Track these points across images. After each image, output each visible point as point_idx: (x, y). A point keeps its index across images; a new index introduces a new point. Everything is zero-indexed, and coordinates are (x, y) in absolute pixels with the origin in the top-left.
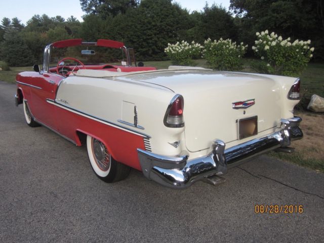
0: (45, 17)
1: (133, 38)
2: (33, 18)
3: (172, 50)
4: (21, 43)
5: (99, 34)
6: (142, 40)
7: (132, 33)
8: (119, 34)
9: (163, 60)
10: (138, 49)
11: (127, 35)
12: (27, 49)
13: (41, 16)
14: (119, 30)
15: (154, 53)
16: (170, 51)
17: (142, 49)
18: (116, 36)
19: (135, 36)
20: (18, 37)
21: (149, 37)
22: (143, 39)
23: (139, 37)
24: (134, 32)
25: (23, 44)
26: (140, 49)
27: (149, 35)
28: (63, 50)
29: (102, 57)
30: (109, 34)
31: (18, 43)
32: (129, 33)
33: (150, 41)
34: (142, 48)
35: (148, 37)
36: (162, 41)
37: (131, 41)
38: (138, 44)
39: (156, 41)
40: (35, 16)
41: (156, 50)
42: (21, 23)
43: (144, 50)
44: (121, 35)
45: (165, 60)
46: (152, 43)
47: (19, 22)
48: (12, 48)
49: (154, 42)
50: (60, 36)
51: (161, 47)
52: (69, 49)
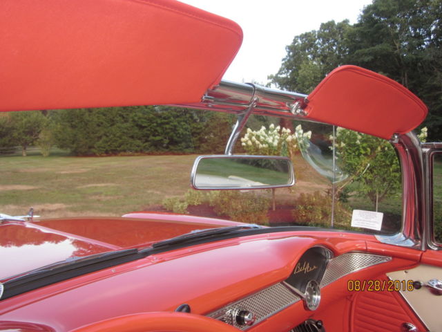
1: (142, 122)
3: (257, 142)
5: (89, 115)
6: (155, 124)
7: (141, 115)
8: (120, 115)
9: (184, 154)
10: (148, 137)
11: (132, 118)
14: (120, 110)
15: (173, 142)
16: (254, 143)
17: (154, 138)
18: (116, 118)
19: (146, 119)
21: (166, 121)
22: (157, 123)
23: (151, 121)
24: (144, 114)
26: (151, 138)
27: (165, 118)
28: (33, 137)
29: (94, 148)
30: (104, 115)
32: (136, 116)
33: (167, 126)
34: (154, 135)
35: (163, 121)
36: (184, 127)
37: (137, 125)
38: (149, 130)
39: (175, 126)
41: (175, 138)
43: (158, 138)
44: (123, 117)
45: (188, 154)
46: (169, 129)
49: (173, 128)
50: (30, 116)
51: (182, 134)
52: (41, 136)
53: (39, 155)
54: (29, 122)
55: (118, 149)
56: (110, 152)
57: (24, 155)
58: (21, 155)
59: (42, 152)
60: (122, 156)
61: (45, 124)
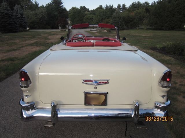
0: (139, 3)
2: (133, 4)
4: (119, 18)
12: (122, 21)
13: (137, 2)
20: (119, 15)
25: (120, 18)
28: (141, 22)
29: (163, 26)
31: (118, 18)
40: (134, 2)
42: (126, 7)
47: (125, 6)
48: (115, 20)
50: (141, 14)
52: (144, 21)
53: (142, 29)
54: (141, 16)
55: (174, 27)
56: (171, 29)
57: (138, 29)
58: (137, 29)
59: (144, 28)
60: (176, 30)
61: (146, 17)
